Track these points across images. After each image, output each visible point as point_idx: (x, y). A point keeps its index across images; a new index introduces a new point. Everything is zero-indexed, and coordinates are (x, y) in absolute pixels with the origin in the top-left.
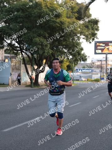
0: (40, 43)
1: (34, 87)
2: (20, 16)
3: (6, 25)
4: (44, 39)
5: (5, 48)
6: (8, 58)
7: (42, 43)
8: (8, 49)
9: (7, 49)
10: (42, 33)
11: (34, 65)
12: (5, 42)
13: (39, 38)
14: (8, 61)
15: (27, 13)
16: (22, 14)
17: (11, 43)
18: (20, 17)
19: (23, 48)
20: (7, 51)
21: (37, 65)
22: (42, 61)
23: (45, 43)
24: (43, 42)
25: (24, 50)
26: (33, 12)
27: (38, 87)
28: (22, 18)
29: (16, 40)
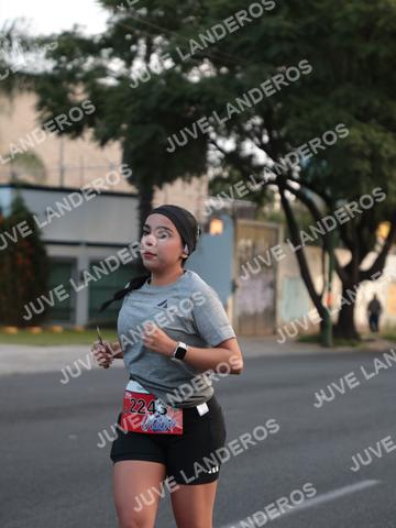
0: (368, 152)
1: (337, 344)
2: (283, 33)
3: (219, 74)
4: (385, 132)
5: (212, 173)
6: (226, 217)
7: (375, 148)
8: (226, 174)
9: (218, 179)
10: (377, 103)
11: (337, 246)
12: (212, 146)
13: (364, 125)
14: (224, 227)
15: (312, 19)
16: (288, 24)
17: (239, 149)
18: (279, 39)
19: (290, 171)
20: (219, 185)
21: (348, 246)
22: (374, 228)
23: (387, 152)
24: (380, 146)
25: (293, 180)
26: (339, 15)
27: (353, 345)
28: (290, 40)
29: (260, 138)
